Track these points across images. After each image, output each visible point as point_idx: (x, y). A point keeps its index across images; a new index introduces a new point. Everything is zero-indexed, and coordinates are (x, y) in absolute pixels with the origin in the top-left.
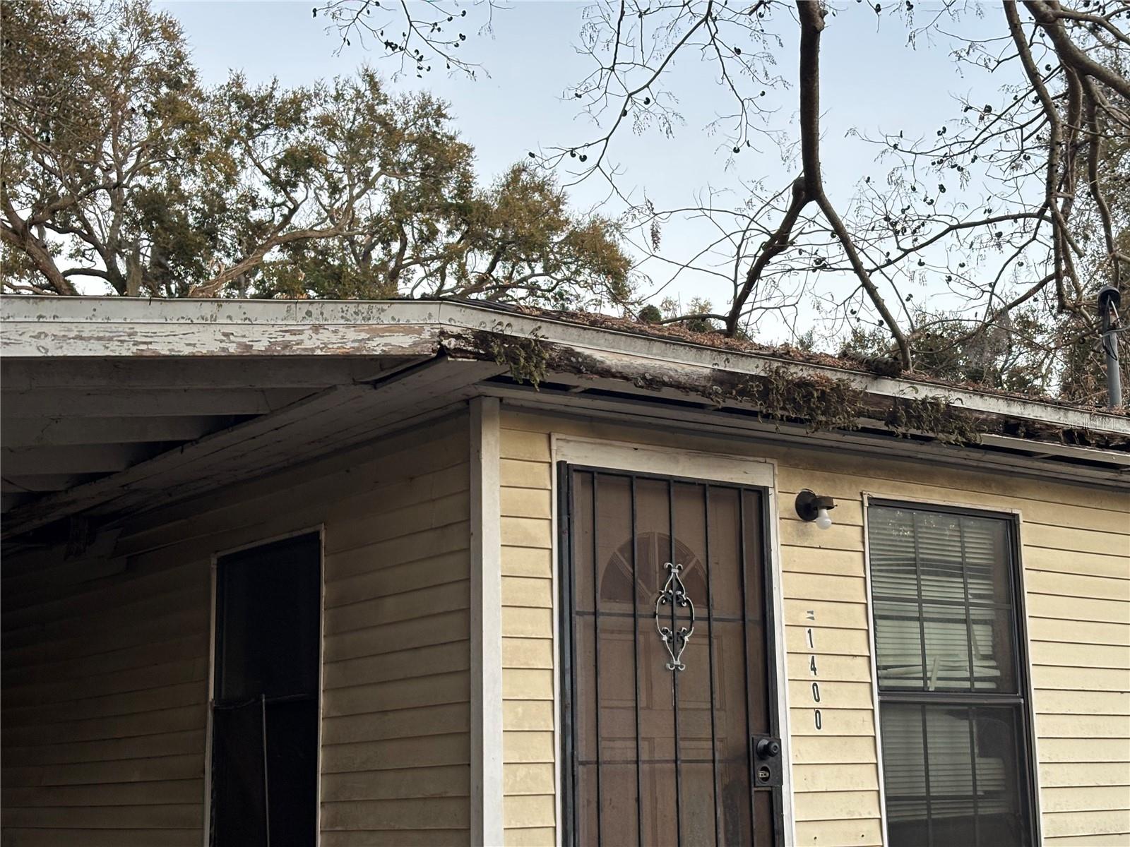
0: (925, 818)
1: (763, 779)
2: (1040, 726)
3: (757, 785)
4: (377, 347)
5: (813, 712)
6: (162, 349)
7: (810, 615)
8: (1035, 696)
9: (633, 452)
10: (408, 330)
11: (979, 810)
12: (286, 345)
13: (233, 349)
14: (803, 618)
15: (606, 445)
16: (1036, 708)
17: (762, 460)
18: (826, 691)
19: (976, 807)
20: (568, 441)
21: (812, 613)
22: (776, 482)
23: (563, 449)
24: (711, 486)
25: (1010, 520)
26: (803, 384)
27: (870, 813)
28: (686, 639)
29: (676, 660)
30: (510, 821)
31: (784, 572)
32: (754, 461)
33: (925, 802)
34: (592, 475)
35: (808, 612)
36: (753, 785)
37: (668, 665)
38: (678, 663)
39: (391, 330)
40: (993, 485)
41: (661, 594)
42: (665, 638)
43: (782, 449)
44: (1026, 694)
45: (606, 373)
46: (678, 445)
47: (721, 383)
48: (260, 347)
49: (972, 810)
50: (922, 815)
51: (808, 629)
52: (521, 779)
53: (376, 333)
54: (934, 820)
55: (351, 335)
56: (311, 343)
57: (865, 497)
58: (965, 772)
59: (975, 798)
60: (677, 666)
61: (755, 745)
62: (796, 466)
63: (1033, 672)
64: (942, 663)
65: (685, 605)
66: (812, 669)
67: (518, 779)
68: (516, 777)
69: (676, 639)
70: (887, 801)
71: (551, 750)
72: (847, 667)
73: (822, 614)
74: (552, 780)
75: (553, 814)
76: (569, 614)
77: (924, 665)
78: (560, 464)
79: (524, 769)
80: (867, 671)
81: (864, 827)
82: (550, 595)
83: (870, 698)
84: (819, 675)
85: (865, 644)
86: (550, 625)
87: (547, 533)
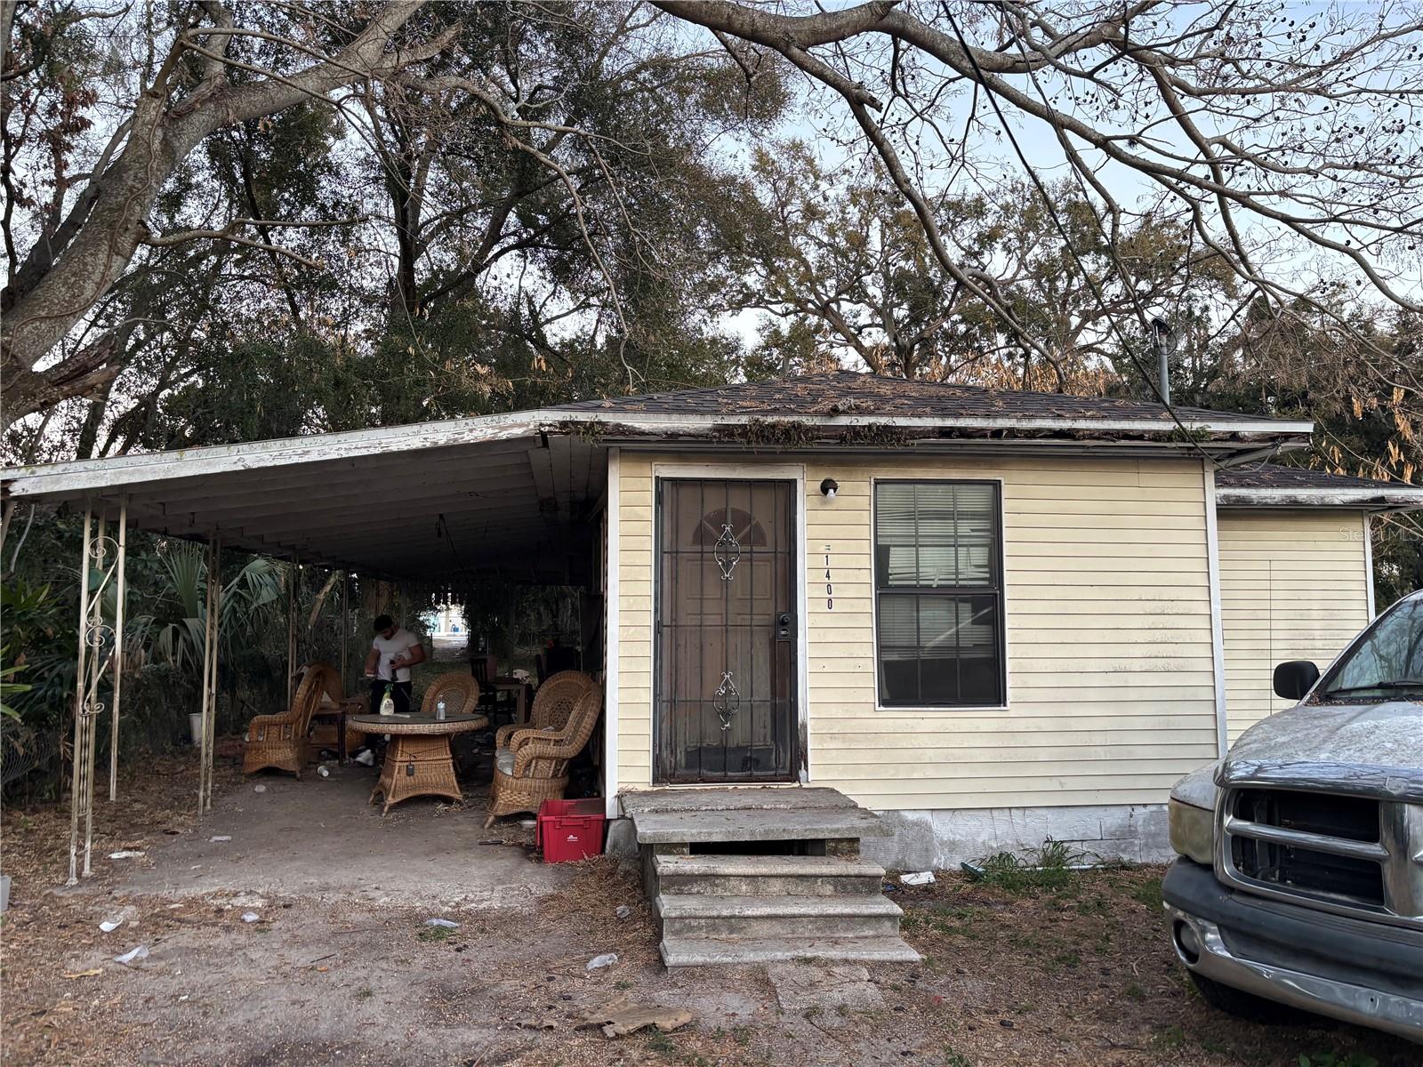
0: (917, 658)
1: (784, 635)
2: (1009, 607)
3: (779, 638)
4: (504, 435)
5: (827, 600)
6: (394, 448)
7: (827, 548)
8: (1006, 588)
9: (707, 467)
10: (521, 426)
11: (960, 655)
12: (455, 440)
13: (428, 445)
14: (823, 549)
15: (688, 465)
16: (1006, 596)
17: (795, 464)
18: (837, 588)
19: (957, 654)
20: (664, 466)
21: (829, 546)
22: (806, 476)
23: (659, 471)
24: (755, 482)
25: (996, 484)
26: (773, 426)
27: (864, 655)
28: (734, 563)
29: (727, 574)
30: (625, 653)
31: (807, 525)
32: (788, 466)
33: (916, 650)
34: (677, 482)
35: (826, 546)
36: (777, 638)
37: (722, 578)
38: (728, 576)
39: (512, 426)
40: (981, 464)
41: (719, 540)
42: (721, 563)
44: (1001, 588)
45: (643, 433)
46: (737, 461)
47: (718, 431)
48: (441, 443)
49: (955, 655)
50: (914, 656)
51: (826, 555)
52: (632, 633)
53: (502, 429)
54: (922, 660)
55: (490, 431)
56: (468, 437)
57: (873, 479)
58: (953, 633)
60: (727, 578)
61: (779, 617)
62: (821, 466)
63: (1005, 575)
64: (943, 571)
65: (734, 546)
68: (629, 632)
69: (727, 565)
70: (881, 648)
71: (649, 620)
72: (852, 576)
73: (836, 546)
74: (649, 634)
75: (649, 650)
76: (660, 553)
77: (918, 572)
78: (657, 478)
79: (633, 629)
80: (869, 577)
81: (861, 662)
82: (650, 544)
83: (869, 591)
84: (832, 580)
85: (868, 562)
86: (649, 558)
87: (649, 513)
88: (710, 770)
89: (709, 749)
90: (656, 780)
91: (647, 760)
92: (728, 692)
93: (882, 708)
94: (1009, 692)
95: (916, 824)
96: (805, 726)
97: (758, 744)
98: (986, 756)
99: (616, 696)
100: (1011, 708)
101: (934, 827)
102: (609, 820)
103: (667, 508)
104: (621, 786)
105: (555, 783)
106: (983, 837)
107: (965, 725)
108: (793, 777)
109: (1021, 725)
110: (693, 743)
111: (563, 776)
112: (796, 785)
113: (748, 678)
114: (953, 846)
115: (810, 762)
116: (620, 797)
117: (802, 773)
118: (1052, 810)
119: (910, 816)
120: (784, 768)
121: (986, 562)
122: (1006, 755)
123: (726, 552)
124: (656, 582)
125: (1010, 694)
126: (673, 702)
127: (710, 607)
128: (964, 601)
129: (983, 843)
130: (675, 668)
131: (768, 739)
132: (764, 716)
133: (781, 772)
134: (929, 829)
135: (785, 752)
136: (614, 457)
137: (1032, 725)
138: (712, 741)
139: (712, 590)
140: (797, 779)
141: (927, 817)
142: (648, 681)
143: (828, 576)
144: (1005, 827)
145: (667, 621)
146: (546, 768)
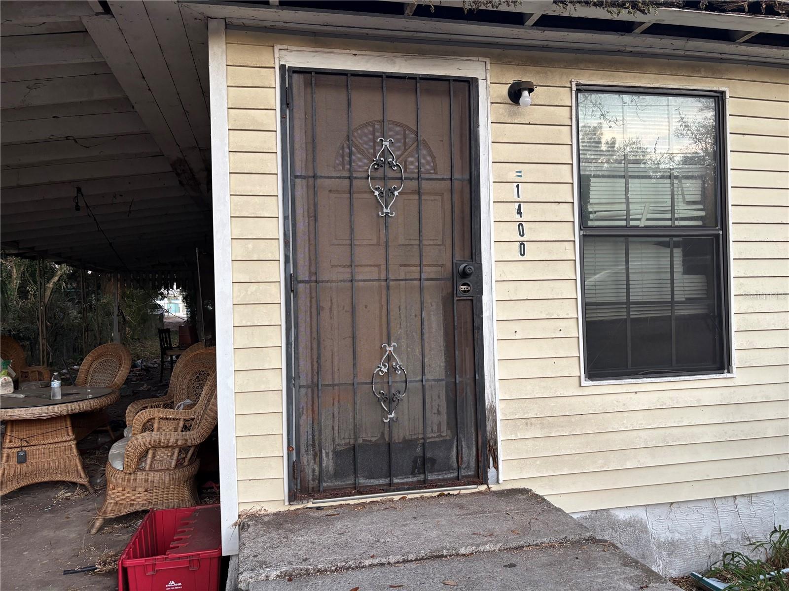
0: (625, 317)
1: (464, 291)
2: (734, 250)
3: (458, 295)
5: (518, 244)
7: (518, 174)
8: (732, 228)
9: (354, 57)
11: (675, 311)
14: (512, 176)
15: (328, 52)
16: (732, 236)
17: (475, 59)
18: (530, 229)
19: (672, 310)
20: (291, 51)
21: (520, 172)
22: (488, 76)
23: (286, 57)
24: (421, 79)
25: (718, 97)
27: (568, 314)
28: (396, 193)
29: (387, 209)
30: (241, 321)
31: (492, 142)
32: (466, 60)
33: (625, 306)
35: (517, 172)
36: (455, 296)
37: (380, 213)
38: (388, 211)
40: (703, 70)
41: (374, 161)
42: (377, 193)
43: (497, 51)
44: (724, 227)
46: (396, 50)
49: (670, 312)
50: (623, 315)
51: (517, 184)
52: (252, 293)
54: (632, 319)
57: (574, 84)
58: (666, 285)
59: (672, 303)
60: (387, 214)
61: (457, 268)
62: (509, 63)
63: (731, 211)
64: (651, 208)
65: (396, 168)
66: (518, 213)
67: (249, 293)
68: (247, 291)
69: (387, 194)
70: (586, 305)
71: (277, 273)
72: (552, 211)
73: (530, 173)
74: (278, 294)
75: (278, 316)
76: (290, 177)
77: (628, 210)
78: (282, 67)
79: (253, 287)
80: (570, 214)
81: (561, 324)
82: (274, 164)
83: (571, 232)
84: (525, 217)
85: (569, 193)
86: (275, 185)
87: (273, 120)
88: (370, 477)
89: (367, 445)
90: (293, 497)
91: (280, 471)
92: (392, 370)
93: (590, 383)
94: (735, 356)
95: (629, 524)
96: (493, 411)
97: (432, 436)
98: (709, 435)
99: (231, 382)
100: (737, 376)
101: (650, 526)
102: (228, 558)
103: (299, 115)
104: (243, 508)
105: (179, 473)
106: (706, 532)
107: (686, 398)
108: (480, 477)
109: (747, 395)
110: (344, 439)
111: (191, 462)
112: (483, 488)
113: (418, 350)
114: (672, 547)
115: (501, 456)
116: (242, 526)
117: (491, 472)
118: (778, 495)
119: (622, 515)
120: (468, 467)
121: (698, 198)
122: (730, 432)
123: (384, 178)
124: (285, 218)
125: (736, 357)
126: (314, 387)
127: (363, 256)
128: (677, 245)
129: (706, 541)
130: (317, 341)
131: (444, 428)
132: (438, 400)
133: (464, 473)
134: (644, 529)
135: (469, 448)
136: (217, 33)
137: (758, 394)
138: (370, 435)
139: (366, 232)
140: (485, 481)
141: (642, 514)
142: (278, 360)
143: (519, 212)
144: (729, 519)
145: (303, 275)
146: (168, 458)
